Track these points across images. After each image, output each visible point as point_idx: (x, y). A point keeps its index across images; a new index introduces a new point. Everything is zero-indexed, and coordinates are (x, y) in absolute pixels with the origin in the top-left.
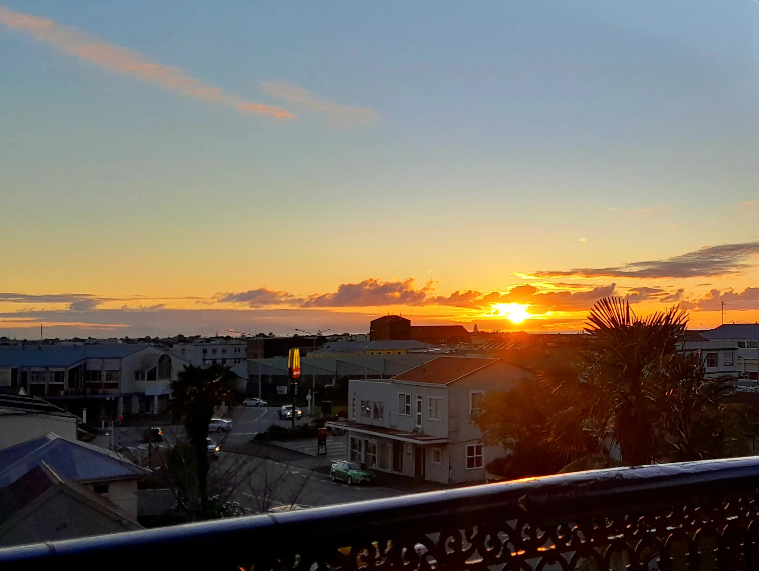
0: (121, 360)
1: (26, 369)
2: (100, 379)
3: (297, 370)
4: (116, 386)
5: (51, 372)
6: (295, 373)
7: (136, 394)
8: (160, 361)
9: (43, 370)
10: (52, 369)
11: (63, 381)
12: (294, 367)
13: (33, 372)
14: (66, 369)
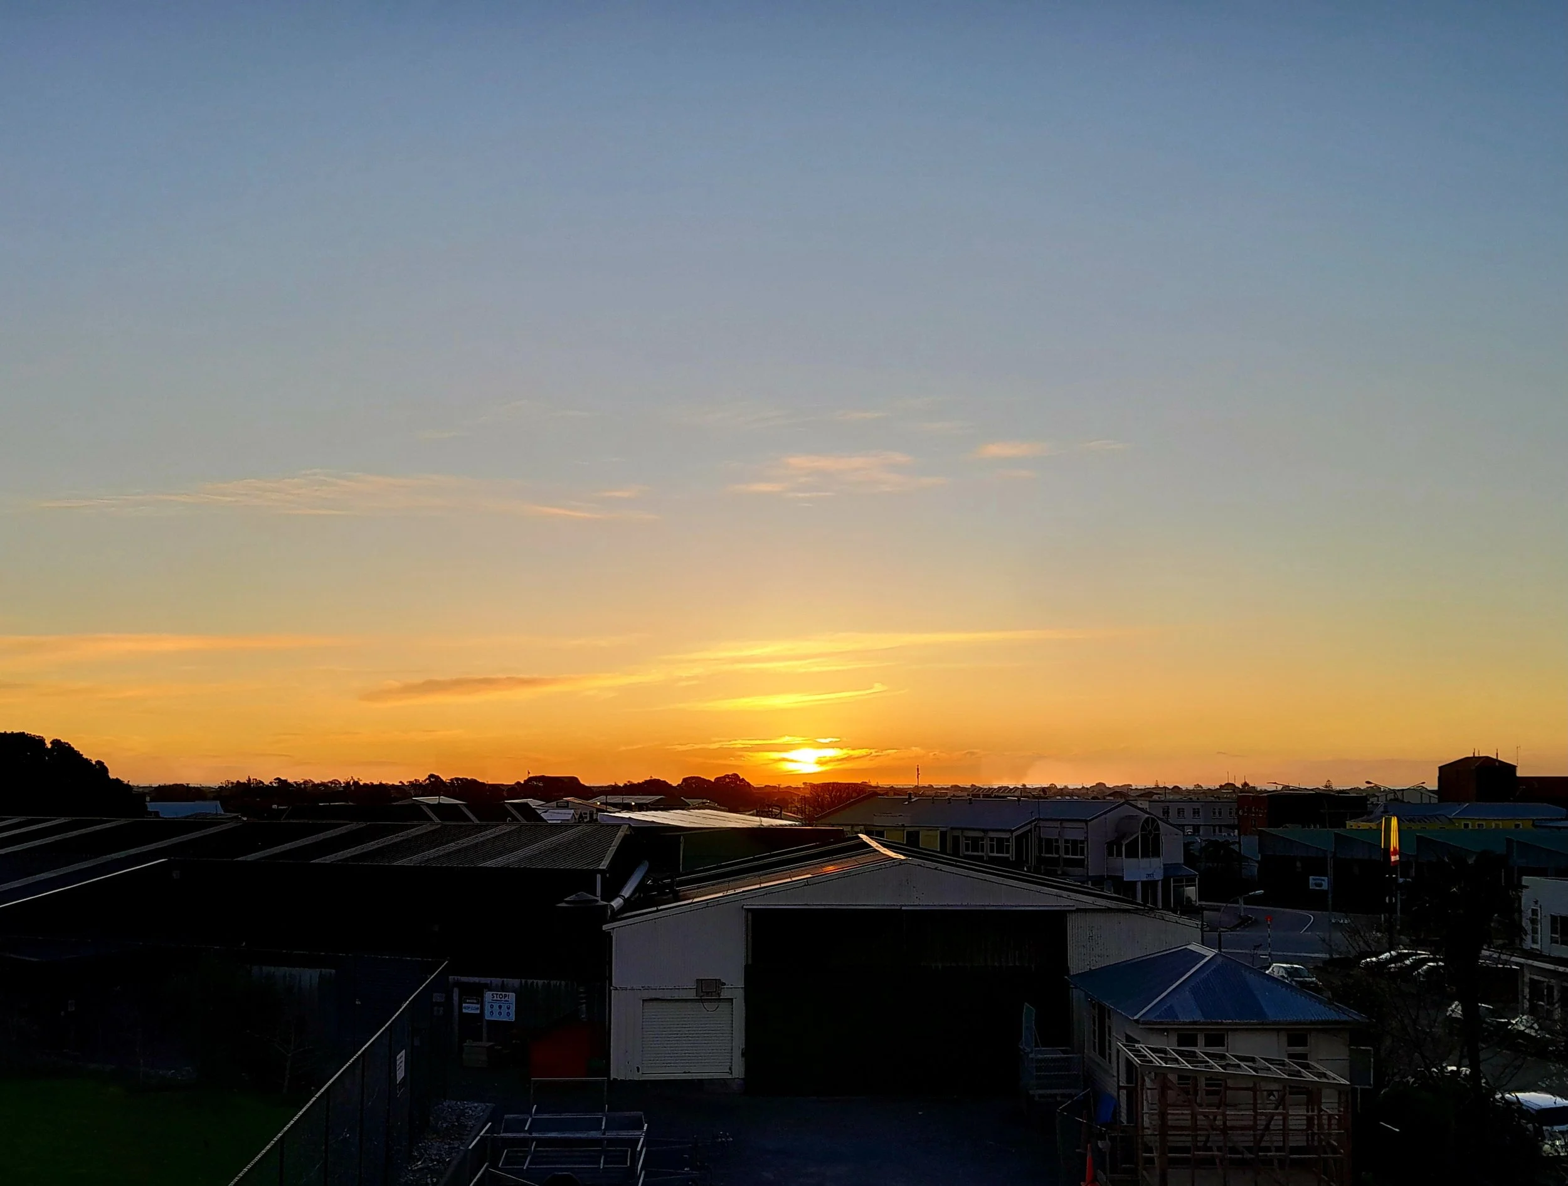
0: (1087, 824)
1: (956, 833)
2: (1057, 853)
3: (1395, 853)
4: (1080, 863)
5: (992, 839)
6: (1393, 858)
7: (1110, 877)
8: (1143, 829)
9: (981, 834)
10: (992, 834)
11: (1008, 852)
12: (1392, 849)
13: (967, 838)
14: (1012, 835)
